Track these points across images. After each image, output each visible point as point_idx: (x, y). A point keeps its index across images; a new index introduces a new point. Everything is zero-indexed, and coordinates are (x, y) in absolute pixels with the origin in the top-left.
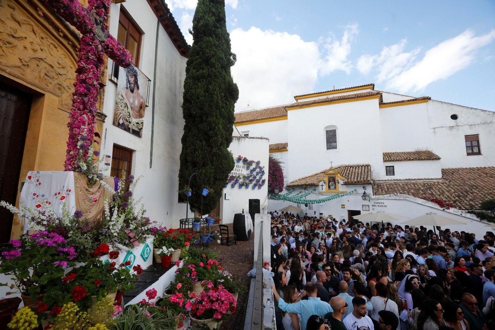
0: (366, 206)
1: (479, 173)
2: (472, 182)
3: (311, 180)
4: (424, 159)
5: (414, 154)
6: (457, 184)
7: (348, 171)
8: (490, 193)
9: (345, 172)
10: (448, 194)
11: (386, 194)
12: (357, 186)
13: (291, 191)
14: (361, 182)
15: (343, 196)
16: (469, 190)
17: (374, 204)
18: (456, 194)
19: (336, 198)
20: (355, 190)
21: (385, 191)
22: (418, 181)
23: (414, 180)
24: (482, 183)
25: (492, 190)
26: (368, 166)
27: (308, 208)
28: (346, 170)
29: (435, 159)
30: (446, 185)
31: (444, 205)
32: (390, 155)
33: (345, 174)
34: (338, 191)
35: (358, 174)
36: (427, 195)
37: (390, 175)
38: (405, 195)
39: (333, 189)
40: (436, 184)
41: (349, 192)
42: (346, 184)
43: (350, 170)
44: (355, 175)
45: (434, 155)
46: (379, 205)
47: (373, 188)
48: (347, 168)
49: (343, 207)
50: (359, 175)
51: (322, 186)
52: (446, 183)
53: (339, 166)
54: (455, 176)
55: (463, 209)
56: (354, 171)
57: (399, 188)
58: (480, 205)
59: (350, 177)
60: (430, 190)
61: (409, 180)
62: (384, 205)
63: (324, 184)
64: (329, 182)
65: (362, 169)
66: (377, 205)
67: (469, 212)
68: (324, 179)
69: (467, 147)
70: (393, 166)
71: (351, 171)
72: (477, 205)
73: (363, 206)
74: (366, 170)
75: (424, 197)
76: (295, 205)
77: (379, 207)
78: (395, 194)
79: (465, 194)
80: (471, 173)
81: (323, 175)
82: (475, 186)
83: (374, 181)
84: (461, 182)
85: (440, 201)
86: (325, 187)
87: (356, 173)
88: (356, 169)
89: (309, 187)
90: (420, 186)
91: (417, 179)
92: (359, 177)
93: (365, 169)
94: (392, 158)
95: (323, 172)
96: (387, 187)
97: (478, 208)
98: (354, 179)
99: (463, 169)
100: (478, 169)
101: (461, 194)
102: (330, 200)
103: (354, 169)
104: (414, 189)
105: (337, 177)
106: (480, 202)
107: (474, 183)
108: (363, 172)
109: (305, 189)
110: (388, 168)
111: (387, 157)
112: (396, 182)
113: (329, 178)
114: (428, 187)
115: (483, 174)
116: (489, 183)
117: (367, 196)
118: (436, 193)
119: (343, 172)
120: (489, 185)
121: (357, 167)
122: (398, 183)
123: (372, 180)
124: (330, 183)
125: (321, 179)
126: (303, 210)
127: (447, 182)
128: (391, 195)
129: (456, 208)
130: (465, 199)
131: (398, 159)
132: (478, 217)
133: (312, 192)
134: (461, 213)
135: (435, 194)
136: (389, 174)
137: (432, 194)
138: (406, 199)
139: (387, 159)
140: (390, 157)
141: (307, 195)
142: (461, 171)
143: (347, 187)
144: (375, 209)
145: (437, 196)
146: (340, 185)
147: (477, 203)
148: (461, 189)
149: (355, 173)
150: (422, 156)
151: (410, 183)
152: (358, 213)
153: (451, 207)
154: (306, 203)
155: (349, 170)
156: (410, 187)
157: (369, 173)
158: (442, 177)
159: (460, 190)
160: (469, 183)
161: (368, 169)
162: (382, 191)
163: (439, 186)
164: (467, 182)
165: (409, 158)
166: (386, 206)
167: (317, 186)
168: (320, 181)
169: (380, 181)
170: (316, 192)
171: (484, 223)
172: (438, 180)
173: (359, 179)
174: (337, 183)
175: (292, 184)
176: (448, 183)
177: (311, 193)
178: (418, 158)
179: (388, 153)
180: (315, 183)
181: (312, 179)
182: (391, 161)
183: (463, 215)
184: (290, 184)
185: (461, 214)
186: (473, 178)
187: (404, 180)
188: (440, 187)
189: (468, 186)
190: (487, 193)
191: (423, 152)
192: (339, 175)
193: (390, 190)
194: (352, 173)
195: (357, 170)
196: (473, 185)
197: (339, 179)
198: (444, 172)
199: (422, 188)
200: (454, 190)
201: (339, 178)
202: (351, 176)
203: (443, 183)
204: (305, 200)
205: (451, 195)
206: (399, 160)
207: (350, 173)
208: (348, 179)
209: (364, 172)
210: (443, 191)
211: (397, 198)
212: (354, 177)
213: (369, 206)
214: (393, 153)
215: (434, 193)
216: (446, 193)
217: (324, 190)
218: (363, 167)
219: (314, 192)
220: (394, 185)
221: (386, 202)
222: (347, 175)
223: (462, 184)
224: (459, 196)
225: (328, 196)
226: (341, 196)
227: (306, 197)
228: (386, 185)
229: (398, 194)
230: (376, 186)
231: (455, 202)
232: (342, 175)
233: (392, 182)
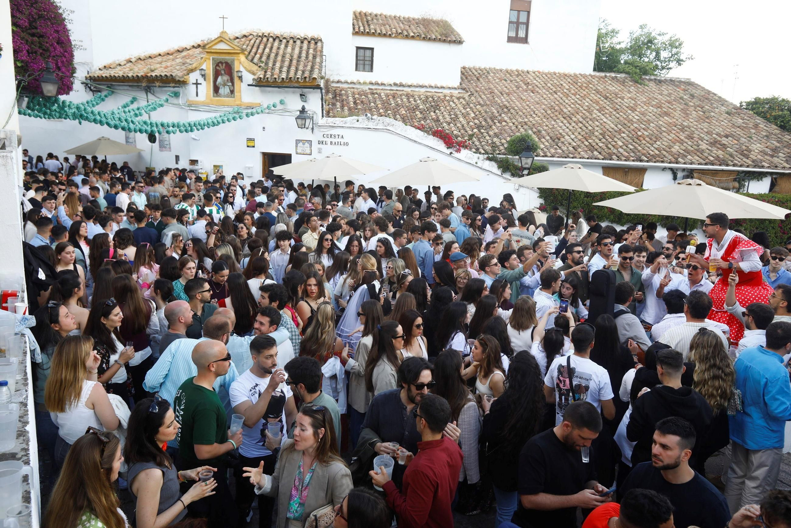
0: (304, 144)
1: (517, 82)
2: (504, 99)
3: (164, 65)
4: (435, 40)
5: (417, 23)
6: (482, 102)
7: (267, 50)
8: (525, 122)
9: (260, 51)
10: (464, 122)
11: (350, 115)
12: (286, 92)
13: (104, 93)
14: (298, 82)
15: (252, 114)
16: (497, 115)
17: (322, 139)
18: (477, 121)
19: (234, 119)
20: (282, 102)
21: (350, 109)
22: (417, 89)
23: (409, 86)
24: (517, 103)
25: (529, 117)
26: (316, 41)
27: (156, 145)
28: (262, 47)
29: (454, 42)
30: (464, 102)
31: (453, 143)
32: (369, 18)
33: (258, 56)
34: (238, 102)
35: (291, 60)
36: (428, 121)
37: (364, 70)
38: (387, 120)
39: (227, 96)
40: (447, 98)
41: (265, 106)
42: (260, 83)
43: (271, 48)
44: (283, 61)
45: (452, 31)
46: (333, 140)
47: (322, 99)
48: (265, 39)
49: (251, 144)
50: (294, 62)
51: (197, 84)
52: (464, 99)
53: (245, 32)
54: (481, 83)
55: (480, 153)
56: (281, 52)
57: (378, 102)
58: (506, 146)
59: (270, 65)
60: (435, 112)
61: (401, 85)
62: (342, 141)
63: (201, 80)
64: (217, 74)
65: (301, 48)
66: (329, 140)
67: (489, 159)
68: (201, 64)
69: (510, 22)
70: (372, 49)
71: (274, 50)
72: (503, 145)
73: (298, 142)
74: (311, 51)
75: (422, 125)
76: (118, 136)
77: (332, 146)
78: (369, 115)
79: (491, 123)
80: (506, 80)
81: (201, 53)
82: (507, 108)
83: (327, 81)
84: (487, 98)
85: (447, 134)
86: (205, 89)
87: (288, 56)
88: (286, 46)
89: (157, 84)
90: (419, 102)
91: (415, 84)
92: (293, 69)
93: (309, 48)
94: (372, 27)
95: (199, 46)
96: (354, 99)
97: (503, 151)
98: (281, 71)
99: (496, 71)
100: (519, 74)
101: (483, 123)
102: (219, 123)
103: (283, 46)
104: (407, 107)
105: (236, 63)
106: (508, 139)
107: (507, 101)
108: (304, 55)
109: (148, 90)
110: (361, 52)
111: (361, 24)
112: (373, 87)
113: (217, 64)
114: (433, 104)
115: (523, 85)
116: (528, 103)
117: (309, 118)
118: (444, 116)
119: (254, 50)
120: (527, 107)
121: (291, 42)
122: (379, 91)
123: (322, 78)
124: (219, 79)
125: (194, 66)
126: (143, 154)
127: (466, 96)
128: (360, 118)
129: (471, 149)
130: (487, 133)
131: (384, 32)
132: (499, 167)
133: (167, 100)
134: (476, 160)
135: (441, 121)
136: (361, 67)
137: (438, 120)
138: (388, 128)
139: (362, 28)
140: (369, 25)
141: (155, 109)
142: (492, 74)
143: (262, 92)
144: (323, 151)
145: (445, 124)
146: (244, 86)
147: (503, 141)
148: (486, 112)
149: (283, 57)
150: (432, 31)
151: (401, 93)
152: (285, 159)
153: (463, 147)
154: (149, 129)
155: (269, 45)
156: (400, 102)
157: (318, 60)
158: (461, 84)
159: (484, 114)
160: (499, 101)
161: (315, 50)
162: (342, 107)
163: (451, 103)
164: (496, 99)
165: (405, 33)
166: (347, 144)
167: (182, 83)
168: (192, 71)
169: (341, 82)
170: (181, 101)
171: (505, 179)
172: (452, 91)
173: (292, 74)
174: (236, 80)
175: (105, 73)
176: (467, 98)
177: (165, 104)
178: (423, 36)
179: (365, 14)
180: (178, 73)
181: (169, 64)
182: (368, 34)
183: (479, 164)
184: (98, 73)
185: (476, 163)
186: (507, 91)
187: (390, 85)
188: (453, 105)
189: (497, 106)
190: (521, 123)
191: (434, 22)
192: (242, 58)
193: (359, 107)
194: (277, 55)
195: (289, 49)
196: (504, 105)
197: (242, 69)
198: (466, 73)
199: (421, 107)
200: (475, 113)
201: (241, 65)
202: (274, 65)
203: (458, 98)
204: (145, 123)
205: (468, 123)
206: (385, 35)
207: (273, 55)
208: (266, 72)
209: (307, 57)
210: (456, 116)
211: (371, 125)
212: (281, 67)
213: (310, 142)
214: (376, 16)
215: (441, 118)
216: (461, 119)
217: (202, 97)
218: (306, 42)
219: (175, 101)
220: (370, 96)
221: (349, 135)
222: (264, 59)
223: (488, 103)
224: (479, 127)
225: (212, 115)
226: (247, 115)
227: (153, 114)
228: (354, 93)
229: (374, 117)
230: (330, 96)
231: (471, 137)
232: (250, 58)
233: (366, 88)
